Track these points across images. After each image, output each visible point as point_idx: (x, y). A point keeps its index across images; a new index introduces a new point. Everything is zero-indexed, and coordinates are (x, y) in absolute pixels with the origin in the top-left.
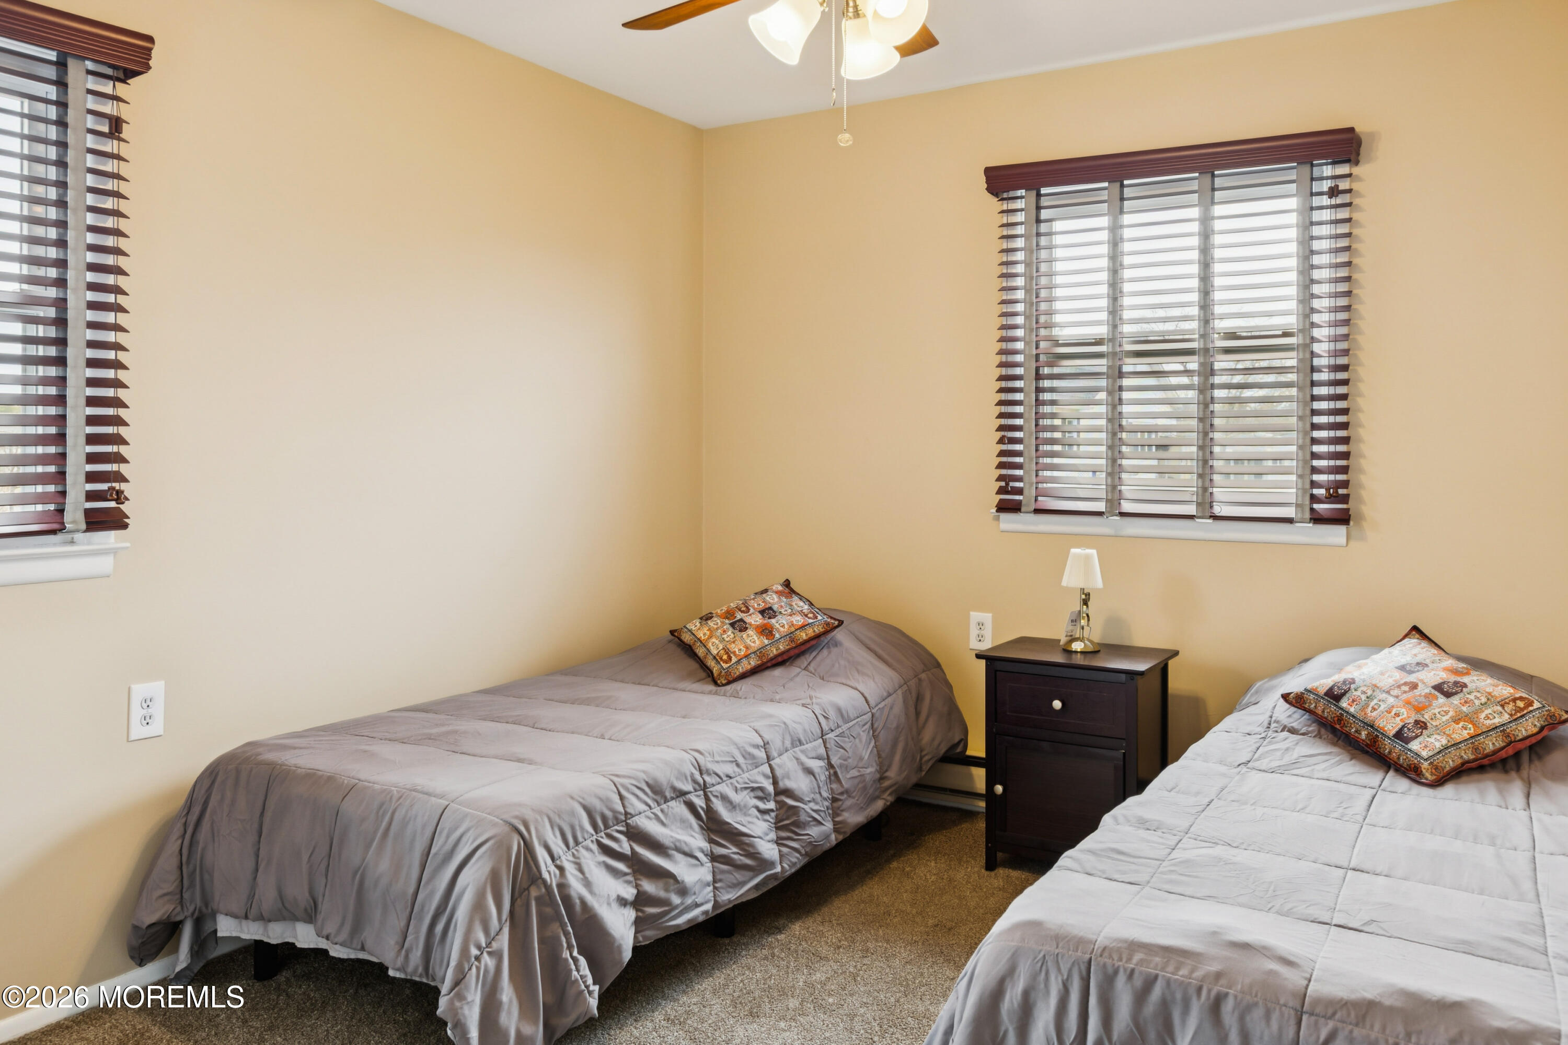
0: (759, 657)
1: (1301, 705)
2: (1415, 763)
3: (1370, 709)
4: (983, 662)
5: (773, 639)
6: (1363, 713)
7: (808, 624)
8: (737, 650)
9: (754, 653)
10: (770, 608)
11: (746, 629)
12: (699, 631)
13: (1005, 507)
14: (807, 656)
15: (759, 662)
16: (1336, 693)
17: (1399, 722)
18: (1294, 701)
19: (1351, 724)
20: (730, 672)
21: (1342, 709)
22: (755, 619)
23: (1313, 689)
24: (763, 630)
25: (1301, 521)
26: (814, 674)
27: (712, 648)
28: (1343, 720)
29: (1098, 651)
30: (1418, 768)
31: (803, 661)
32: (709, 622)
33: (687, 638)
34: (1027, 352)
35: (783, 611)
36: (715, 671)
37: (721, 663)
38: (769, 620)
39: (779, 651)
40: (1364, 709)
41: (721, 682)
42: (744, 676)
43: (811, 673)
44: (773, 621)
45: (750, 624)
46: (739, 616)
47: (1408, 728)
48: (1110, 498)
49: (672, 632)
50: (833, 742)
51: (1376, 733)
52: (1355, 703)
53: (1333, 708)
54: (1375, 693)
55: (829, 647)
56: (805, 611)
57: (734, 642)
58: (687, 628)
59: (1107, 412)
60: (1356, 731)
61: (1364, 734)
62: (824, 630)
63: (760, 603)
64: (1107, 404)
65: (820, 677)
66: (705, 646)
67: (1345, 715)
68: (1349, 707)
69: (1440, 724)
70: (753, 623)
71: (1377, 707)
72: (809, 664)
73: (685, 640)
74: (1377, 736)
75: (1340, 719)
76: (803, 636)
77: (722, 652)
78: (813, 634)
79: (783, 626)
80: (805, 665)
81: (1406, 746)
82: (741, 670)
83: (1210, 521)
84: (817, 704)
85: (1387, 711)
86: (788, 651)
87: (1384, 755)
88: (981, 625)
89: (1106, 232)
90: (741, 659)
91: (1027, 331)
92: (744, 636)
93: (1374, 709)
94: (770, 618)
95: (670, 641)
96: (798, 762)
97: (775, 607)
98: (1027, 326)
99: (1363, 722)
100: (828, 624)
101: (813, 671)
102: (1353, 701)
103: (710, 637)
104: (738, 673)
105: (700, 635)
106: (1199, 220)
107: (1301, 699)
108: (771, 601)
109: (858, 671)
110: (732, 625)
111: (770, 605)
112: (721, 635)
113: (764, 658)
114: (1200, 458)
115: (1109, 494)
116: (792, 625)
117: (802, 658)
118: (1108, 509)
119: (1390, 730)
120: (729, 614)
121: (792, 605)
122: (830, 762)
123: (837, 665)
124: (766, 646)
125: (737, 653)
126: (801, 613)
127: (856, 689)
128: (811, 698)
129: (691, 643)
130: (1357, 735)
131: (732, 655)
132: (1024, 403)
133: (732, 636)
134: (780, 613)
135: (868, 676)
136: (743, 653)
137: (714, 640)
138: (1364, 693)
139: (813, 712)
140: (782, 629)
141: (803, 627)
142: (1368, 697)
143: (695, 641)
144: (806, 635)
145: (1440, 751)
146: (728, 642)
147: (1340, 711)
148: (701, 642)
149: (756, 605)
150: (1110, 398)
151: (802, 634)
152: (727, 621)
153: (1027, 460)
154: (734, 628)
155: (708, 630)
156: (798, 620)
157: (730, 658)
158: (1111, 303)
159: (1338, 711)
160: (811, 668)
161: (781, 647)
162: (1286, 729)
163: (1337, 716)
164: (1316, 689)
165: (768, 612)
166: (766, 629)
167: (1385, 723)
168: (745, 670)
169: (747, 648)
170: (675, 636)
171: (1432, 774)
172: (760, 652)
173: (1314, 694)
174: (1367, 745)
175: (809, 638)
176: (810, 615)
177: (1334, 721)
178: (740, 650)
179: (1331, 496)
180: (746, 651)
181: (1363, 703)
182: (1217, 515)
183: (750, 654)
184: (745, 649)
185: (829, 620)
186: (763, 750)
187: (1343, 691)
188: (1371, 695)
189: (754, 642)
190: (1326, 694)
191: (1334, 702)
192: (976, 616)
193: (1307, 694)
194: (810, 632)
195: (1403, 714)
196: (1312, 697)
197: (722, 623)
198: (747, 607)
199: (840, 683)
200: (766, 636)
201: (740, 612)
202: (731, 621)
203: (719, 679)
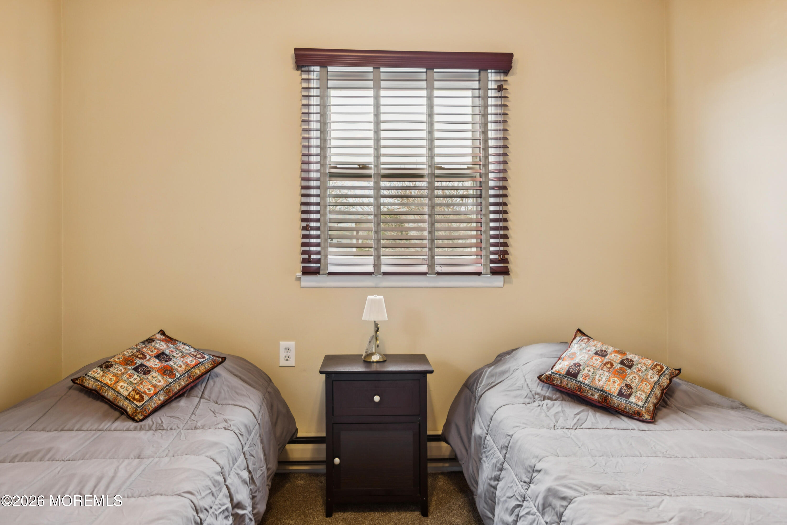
0: (166, 393)
1: (551, 382)
2: (637, 410)
3: (597, 381)
4: (324, 376)
5: (175, 377)
6: (594, 383)
7: (200, 363)
8: (146, 390)
9: (162, 390)
10: (163, 353)
11: (149, 372)
12: (104, 378)
13: (306, 272)
14: (199, 387)
15: (167, 397)
16: (573, 373)
17: (617, 386)
18: (545, 380)
19: (588, 390)
20: (145, 409)
21: (580, 382)
22: (154, 363)
23: (557, 372)
24: (165, 372)
25: (486, 273)
26: (210, 401)
27: (121, 390)
28: (582, 389)
29: (386, 361)
30: (640, 413)
31: (198, 391)
32: (111, 369)
33: (90, 384)
34: (322, 172)
35: (175, 354)
36: (129, 409)
37: (135, 402)
38: (168, 363)
39: (181, 386)
40: (593, 381)
41: (138, 418)
42: (156, 410)
43: (207, 400)
44: (171, 363)
45: (152, 368)
46: (139, 362)
47: (624, 390)
48: (376, 263)
49: (73, 381)
50: (248, 453)
51: (606, 394)
52: (587, 378)
53: (574, 382)
54: (595, 371)
55: (212, 378)
56: (194, 353)
57: (141, 383)
58: (89, 376)
59: (374, 211)
60: (592, 395)
61: (596, 397)
62: (212, 366)
63: (153, 349)
64: (374, 206)
65: (214, 402)
66: (114, 390)
67: (583, 385)
68: (584, 380)
69: (636, 385)
70: (154, 366)
71: (601, 379)
72: (203, 393)
73: (90, 386)
74: (608, 396)
75: (580, 388)
76: (198, 372)
77: (133, 393)
78: (204, 370)
79: (180, 366)
80: (201, 394)
81: (628, 400)
82: (153, 406)
83: (435, 276)
84: (234, 425)
85: (608, 381)
86: (188, 385)
87: (614, 407)
88: (287, 350)
89: (372, 99)
90: (152, 397)
91: (322, 158)
92: (149, 378)
93: (599, 380)
94: (166, 361)
95: (70, 388)
96: (239, 477)
97: (167, 352)
98: (322, 155)
99: (596, 389)
100: (214, 361)
101: (208, 398)
102: (586, 377)
103: (117, 382)
104: (151, 409)
105: (106, 380)
106: (426, 97)
107: (550, 378)
108: (161, 348)
109: (237, 393)
110: (136, 369)
111: (162, 351)
112: (128, 379)
113: (170, 394)
114: (430, 238)
115: (376, 262)
116: (188, 364)
117: (196, 389)
118: (376, 271)
119: (615, 392)
120: (128, 361)
121: (180, 350)
122: (249, 469)
123: (223, 391)
124: (170, 383)
125: (147, 392)
126: (190, 354)
127: (245, 408)
128: (226, 421)
129: (98, 388)
130: (592, 397)
131: (143, 395)
132: (321, 204)
133: (139, 378)
134: (173, 356)
135: (244, 395)
136: (152, 392)
137: (122, 384)
138: (589, 371)
139: (234, 432)
140: (180, 369)
141: (196, 366)
142: (593, 374)
143: (102, 386)
144: (200, 371)
145: (646, 401)
146: (135, 384)
147: (579, 384)
148: (108, 386)
149: (150, 352)
150: (376, 202)
151: (196, 371)
152: (130, 367)
153: (323, 241)
154: (138, 372)
155: (112, 376)
156: (190, 360)
157: (142, 398)
158: (376, 143)
159: (578, 384)
160: (206, 395)
161: (182, 383)
162: (546, 398)
163: (578, 387)
164: (559, 372)
165: (160, 356)
166: (167, 370)
167: (609, 388)
168: (156, 405)
169: (155, 387)
170: (77, 383)
171: (649, 415)
172: (166, 389)
173: (558, 375)
174: (599, 402)
175: (202, 373)
176: (199, 356)
177: (575, 390)
178: (149, 389)
179: (502, 259)
180: (155, 390)
181: (591, 378)
182: (440, 272)
183: (159, 392)
184: (153, 388)
185: (214, 358)
186: (221, 475)
187: (577, 371)
188: (594, 372)
189: (160, 381)
190: (567, 374)
191: (574, 379)
192: (283, 344)
193: (554, 375)
194: (203, 369)
195: (617, 381)
196: (558, 376)
197: (125, 369)
198: (143, 354)
199: (232, 405)
200: (169, 376)
201: (138, 359)
202: (133, 367)
203: (136, 416)
